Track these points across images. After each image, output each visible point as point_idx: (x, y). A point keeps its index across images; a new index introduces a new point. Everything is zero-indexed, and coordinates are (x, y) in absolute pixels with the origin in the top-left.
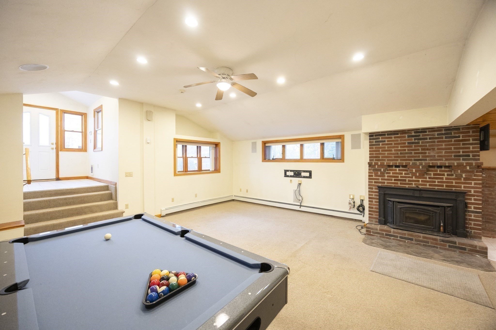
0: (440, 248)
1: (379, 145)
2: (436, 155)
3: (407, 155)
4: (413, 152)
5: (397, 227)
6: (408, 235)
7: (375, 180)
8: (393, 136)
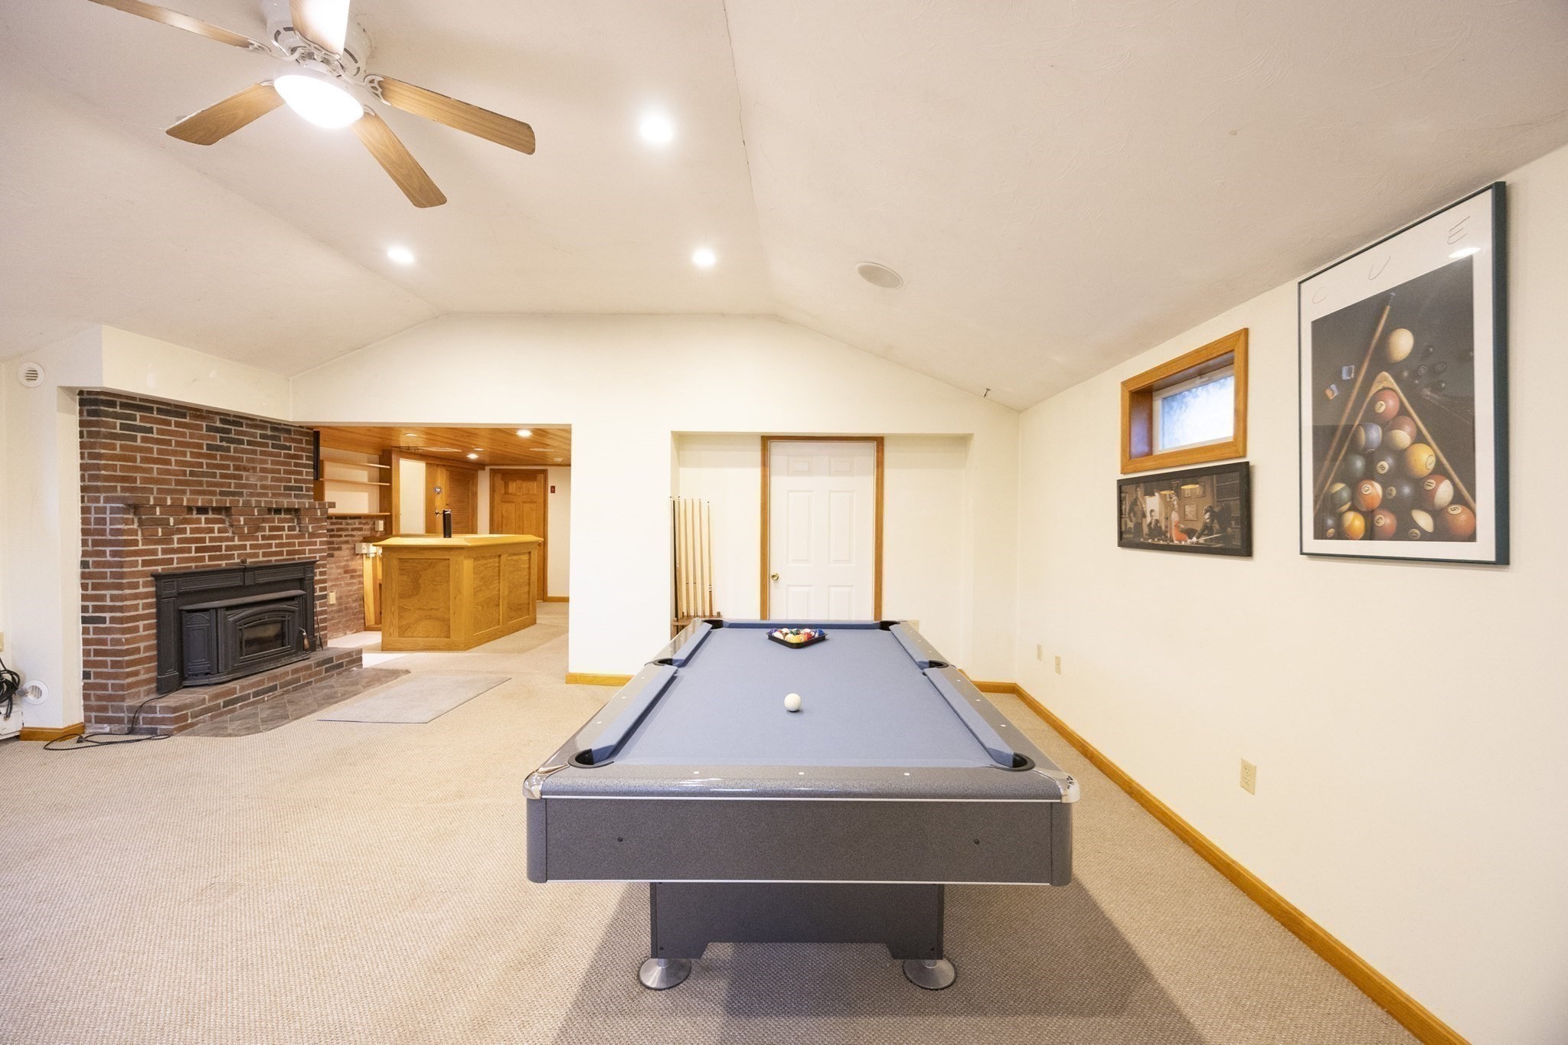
0: (316, 681)
1: (134, 438)
2: (259, 483)
3: (206, 479)
4: (218, 472)
5: (231, 676)
6: (270, 679)
7: (145, 556)
8: (173, 419)
